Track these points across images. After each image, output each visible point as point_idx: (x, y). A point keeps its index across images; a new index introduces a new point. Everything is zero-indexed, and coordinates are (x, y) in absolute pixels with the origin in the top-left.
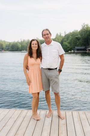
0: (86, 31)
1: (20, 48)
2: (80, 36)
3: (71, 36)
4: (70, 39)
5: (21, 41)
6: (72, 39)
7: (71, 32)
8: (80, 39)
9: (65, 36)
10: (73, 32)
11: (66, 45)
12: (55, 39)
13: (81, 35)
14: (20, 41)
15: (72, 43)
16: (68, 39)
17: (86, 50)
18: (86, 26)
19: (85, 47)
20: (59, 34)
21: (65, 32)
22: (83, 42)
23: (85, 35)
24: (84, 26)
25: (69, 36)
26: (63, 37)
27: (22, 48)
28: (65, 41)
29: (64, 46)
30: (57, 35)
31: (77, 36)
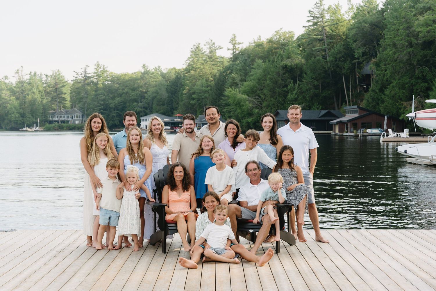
0: (330, 37)
1: (15, 116)
2: (303, 61)
3: (260, 61)
4: (256, 72)
5: (21, 82)
6: (266, 73)
7: (264, 39)
8: (301, 76)
9: (235, 58)
10: (270, 41)
11: (239, 104)
12: (187, 70)
13: (308, 57)
14: (13, 81)
15: (265, 91)
16: (246, 74)
17: (331, 128)
18: (327, 16)
19: (324, 112)
20: (206, 50)
21: (233, 41)
22: (316, 87)
23: (324, 57)
24: (322, 16)
25: (253, 61)
26: (226, 64)
27: (23, 115)
28: (234, 84)
29: (228, 105)
30: (196, 52)
31: (287, 62)
